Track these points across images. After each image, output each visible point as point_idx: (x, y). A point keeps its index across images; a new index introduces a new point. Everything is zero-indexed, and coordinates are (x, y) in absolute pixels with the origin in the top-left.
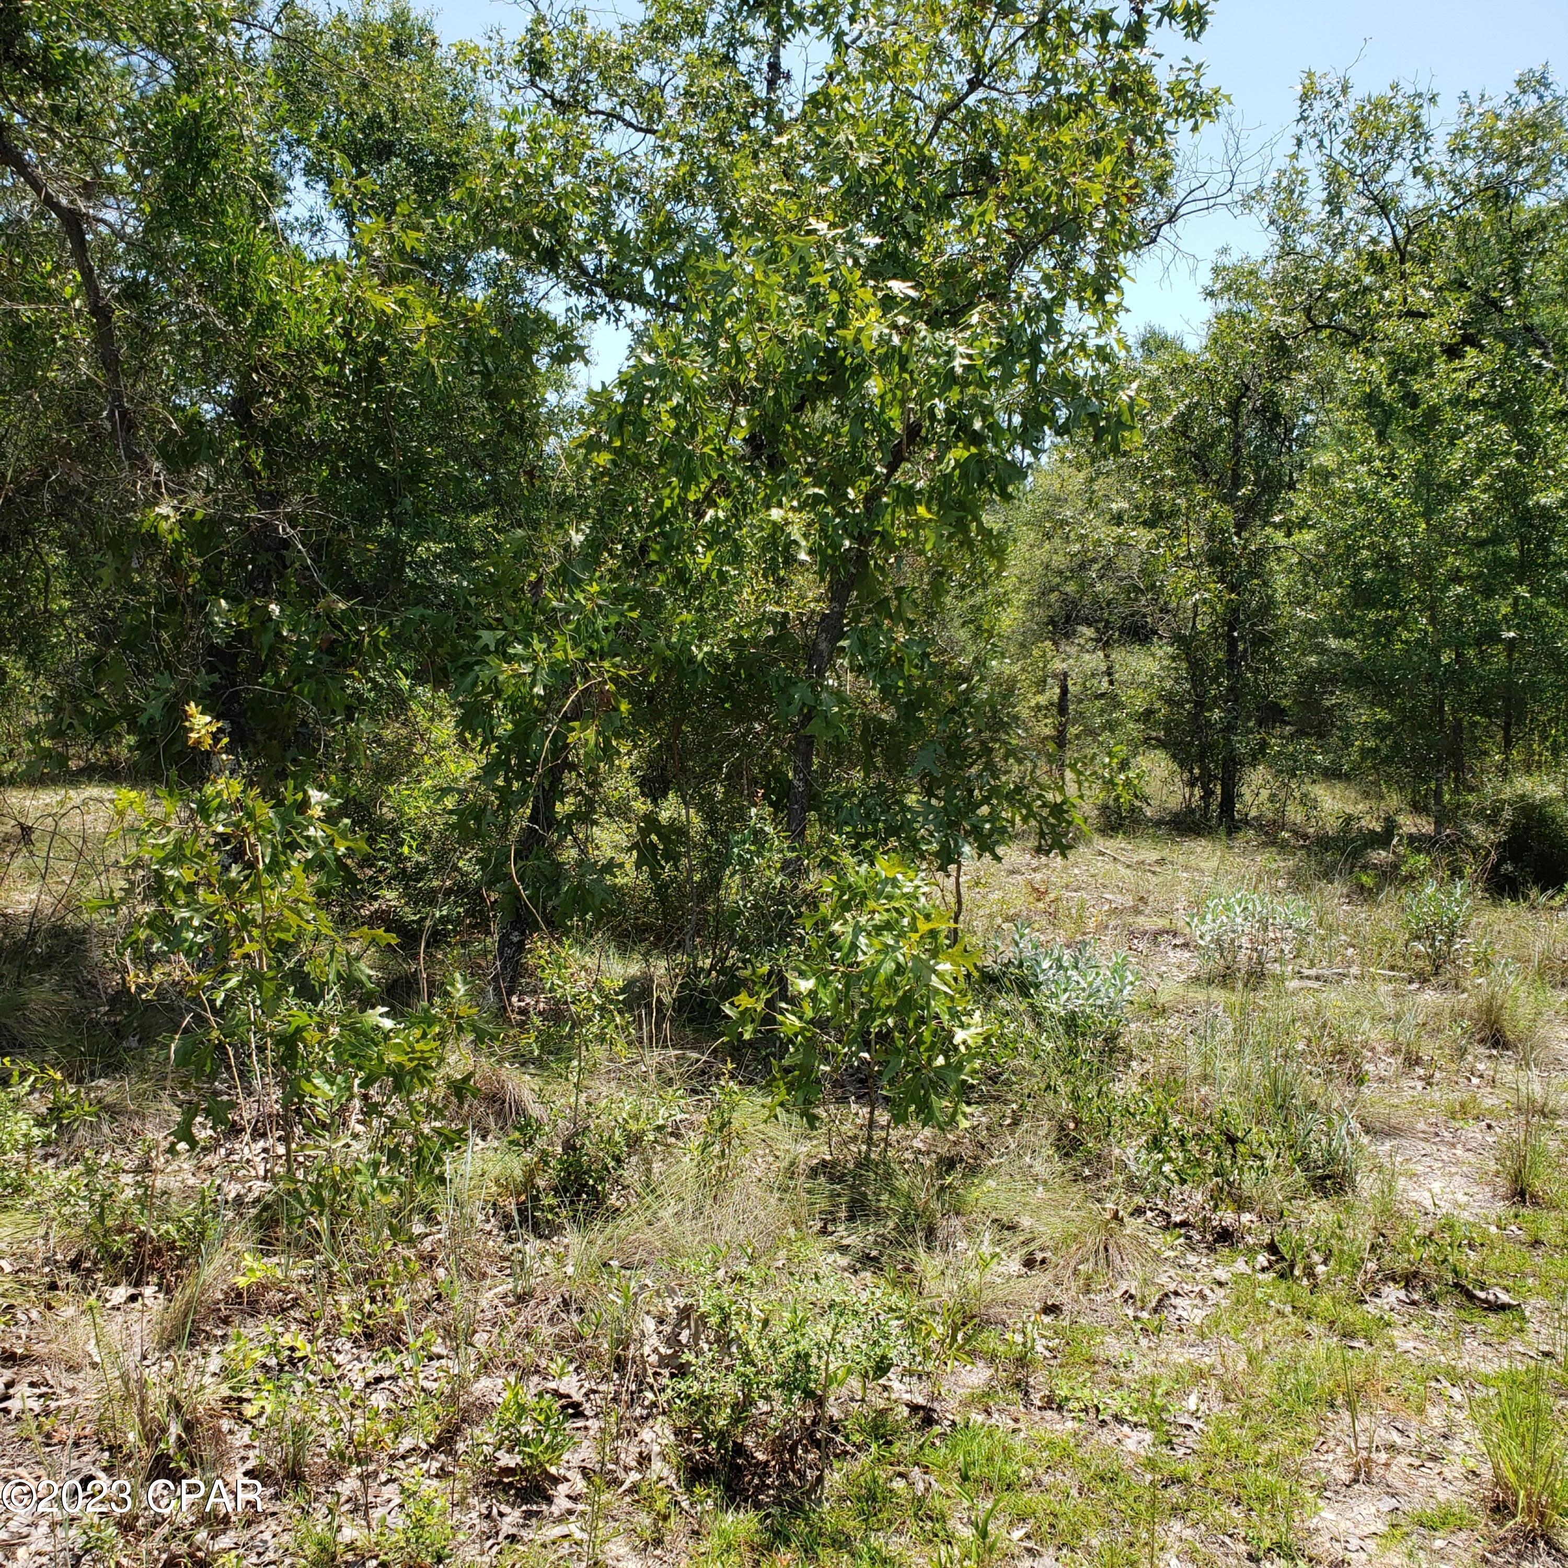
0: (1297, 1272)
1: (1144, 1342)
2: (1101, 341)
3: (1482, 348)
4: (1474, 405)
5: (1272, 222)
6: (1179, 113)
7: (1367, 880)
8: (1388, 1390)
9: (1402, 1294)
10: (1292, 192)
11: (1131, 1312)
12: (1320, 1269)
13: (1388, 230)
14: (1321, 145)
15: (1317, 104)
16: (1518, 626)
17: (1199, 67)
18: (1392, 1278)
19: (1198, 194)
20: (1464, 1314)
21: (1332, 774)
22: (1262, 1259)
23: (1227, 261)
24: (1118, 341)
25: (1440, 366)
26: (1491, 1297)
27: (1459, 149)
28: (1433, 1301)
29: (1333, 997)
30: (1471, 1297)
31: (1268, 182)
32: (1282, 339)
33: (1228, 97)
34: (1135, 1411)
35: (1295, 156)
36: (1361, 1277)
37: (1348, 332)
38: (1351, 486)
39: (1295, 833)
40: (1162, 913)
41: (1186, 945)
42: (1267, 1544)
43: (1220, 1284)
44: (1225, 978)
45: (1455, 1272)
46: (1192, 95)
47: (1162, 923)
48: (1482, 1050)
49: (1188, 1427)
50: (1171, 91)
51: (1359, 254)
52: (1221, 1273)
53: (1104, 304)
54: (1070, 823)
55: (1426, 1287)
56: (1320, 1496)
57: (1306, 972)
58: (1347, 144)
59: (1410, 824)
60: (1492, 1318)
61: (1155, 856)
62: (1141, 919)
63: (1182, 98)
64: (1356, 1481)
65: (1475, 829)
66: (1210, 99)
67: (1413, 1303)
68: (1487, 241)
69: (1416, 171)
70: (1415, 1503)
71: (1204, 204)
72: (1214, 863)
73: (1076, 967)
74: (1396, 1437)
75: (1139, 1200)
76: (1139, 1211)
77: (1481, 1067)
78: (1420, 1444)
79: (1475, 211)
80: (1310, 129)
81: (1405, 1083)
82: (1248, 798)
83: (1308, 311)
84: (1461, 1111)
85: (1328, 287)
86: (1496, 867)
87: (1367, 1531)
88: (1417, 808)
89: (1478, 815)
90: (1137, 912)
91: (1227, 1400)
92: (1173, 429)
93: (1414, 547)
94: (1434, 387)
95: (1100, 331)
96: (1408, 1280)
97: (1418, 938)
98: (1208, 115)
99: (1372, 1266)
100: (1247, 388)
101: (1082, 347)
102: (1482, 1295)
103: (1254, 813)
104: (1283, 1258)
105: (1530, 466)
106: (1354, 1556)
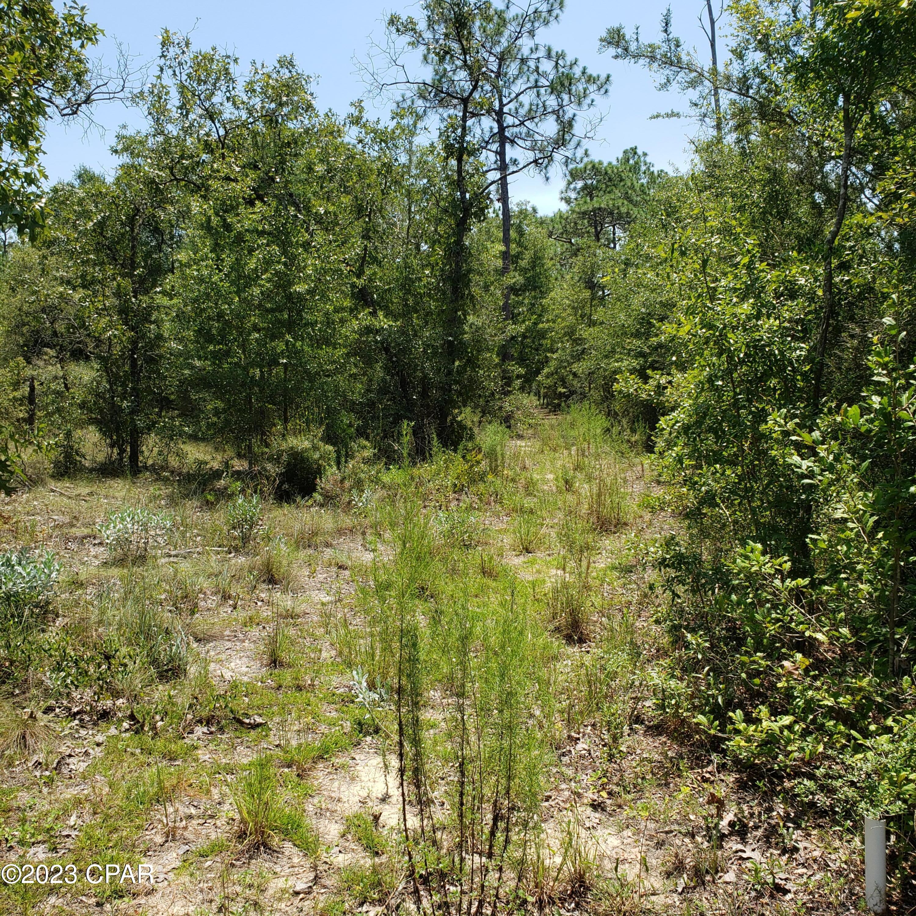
0: (146, 729)
1: (45, 790)
2: (28, 170)
3: (265, 202)
4: (261, 233)
5: (150, 114)
6: (71, 34)
7: (210, 498)
8: (191, 785)
9: (205, 730)
10: (160, 98)
11: (38, 774)
12: (160, 724)
13: (214, 129)
14: (175, 74)
15: (171, 49)
16: (288, 357)
17: (83, 8)
18: (200, 721)
19: (103, 89)
20: (238, 734)
21: (194, 438)
22: (126, 725)
23: (124, 132)
24: (40, 171)
25: (241, 209)
26: (252, 721)
27: (250, 90)
28: (221, 730)
29: (185, 567)
30: (241, 723)
31: (146, 89)
32: (157, 184)
33: (102, 31)
34: (33, 835)
35: (159, 77)
36: (183, 724)
37: (194, 184)
38: (196, 273)
39: (172, 472)
40: (86, 525)
41: (101, 544)
42: (108, 893)
43: (98, 745)
44: (120, 562)
45: (232, 711)
46: (79, 25)
47: (86, 531)
48: (264, 586)
49: (68, 836)
50: (65, 19)
51: (199, 140)
52: (100, 738)
53: (27, 146)
54: (12, 473)
55: (219, 722)
56: (145, 856)
57: (173, 553)
58: (189, 76)
59: (239, 465)
60: (252, 733)
61: (87, 490)
62: (74, 530)
63: (73, 25)
64: (167, 841)
65: (269, 466)
66: (90, 29)
67: (211, 733)
68: (269, 145)
69: (228, 99)
70: (202, 844)
71: (107, 96)
72: (123, 493)
73: (20, 564)
74: (193, 811)
75: (52, 702)
76: (49, 710)
77: (263, 595)
78: (206, 810)
79: (260, 126)
80: (168, 63)
81: (221, 610)
82: (146, 454)
83: (171, 169)
84: (251, 621)
85: (182, 157)
86: (279, 487)
87: (170, 868)
88: (239, 456)
89: (270, 459)
90: (72, 526)
91: (95, 813)
92: (94, 230)
93: (232, 311)
94: (239, 221)
95: (29, 162)
96: (209, 722)
97: (234, 528)
98: (90, 39)
99: (190, 717)
100: (138, 210)
101: (15, 172)
102: (247, 721)
103: (150, 462)
104: (138, 722)
105: (291, 270)
106: (160, 885)
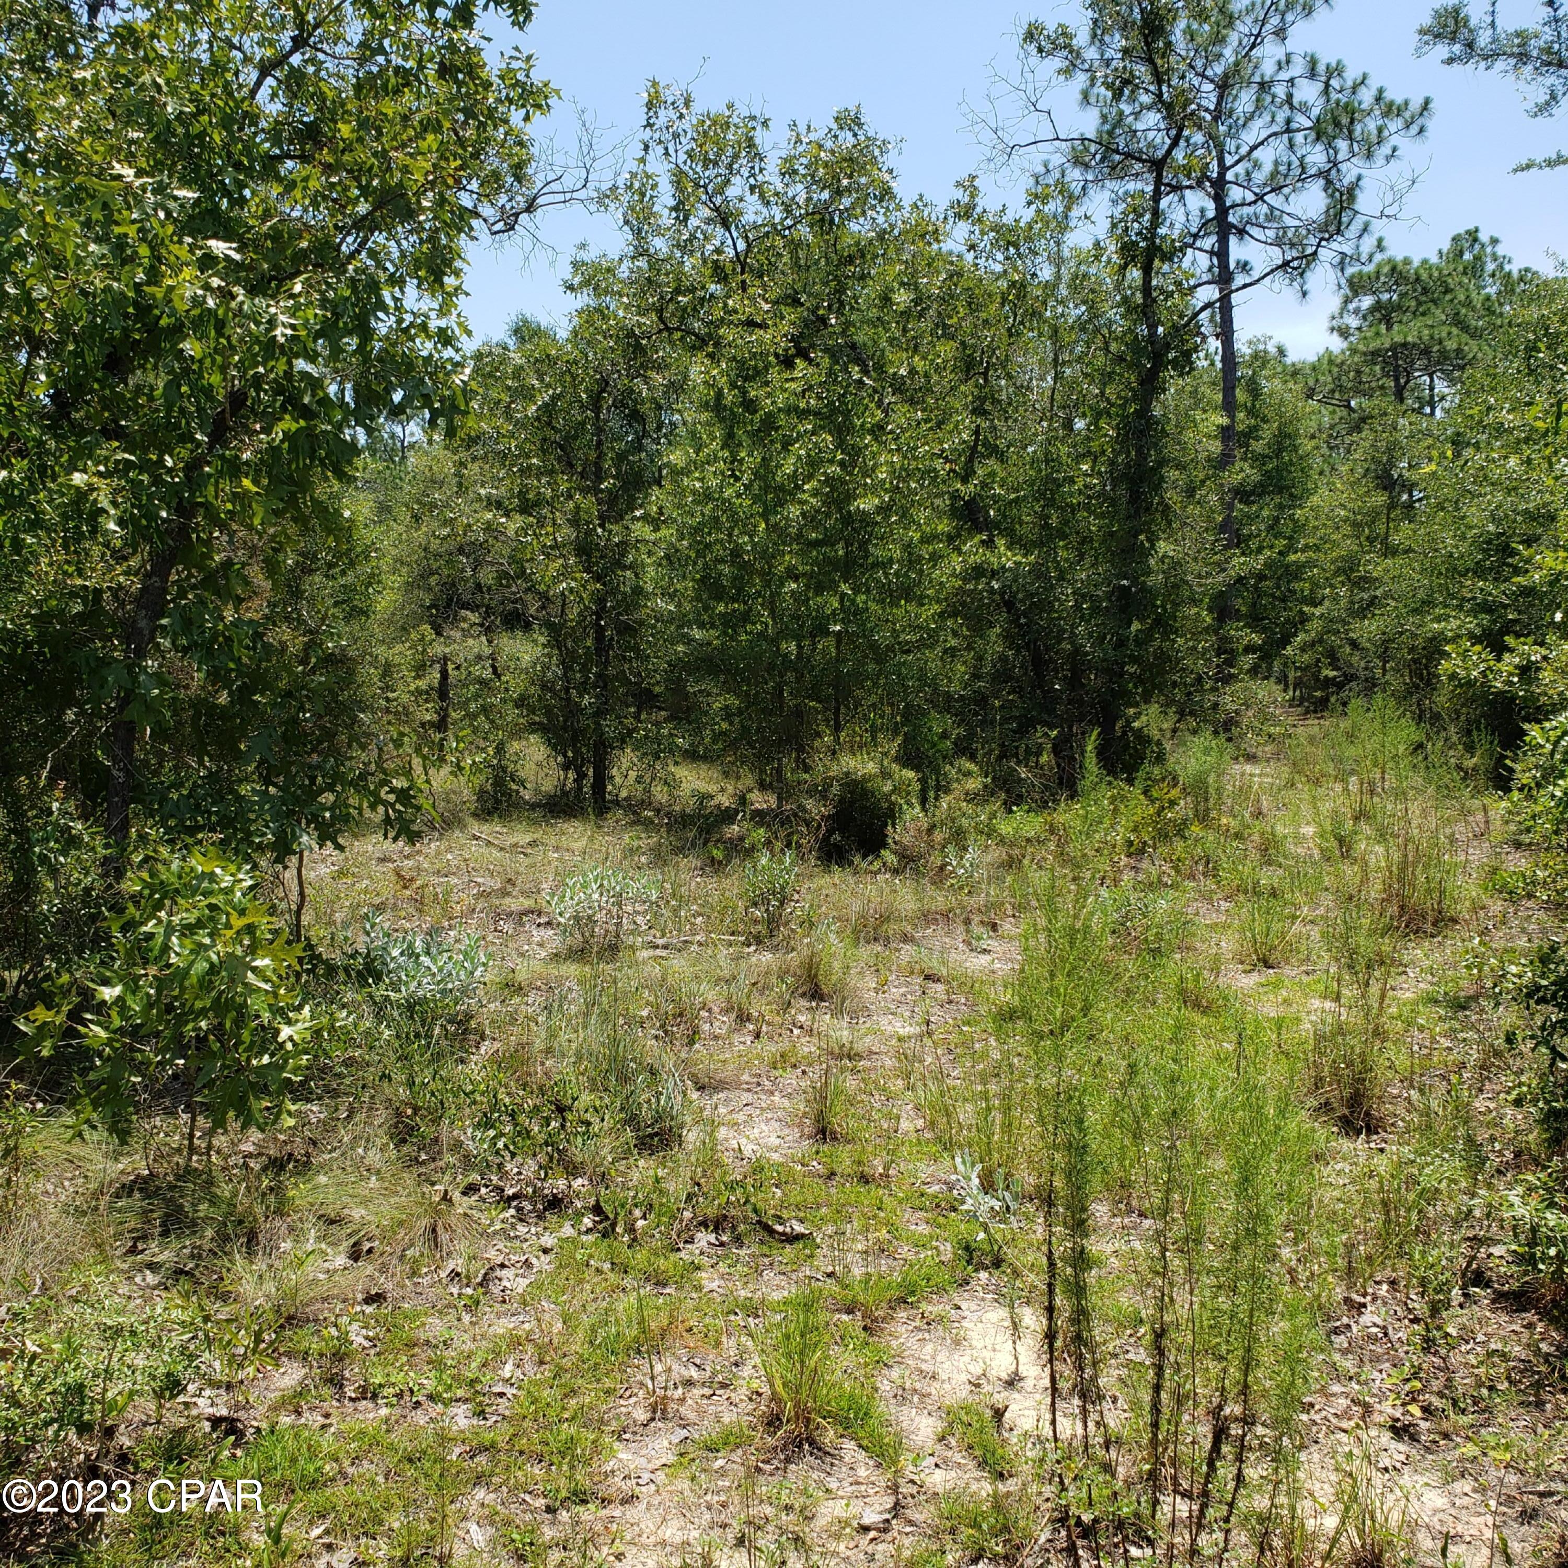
0: (619, 1229)
1: (466, 1318)
2: (442, 323)
3: (810, 361)
4: (804, 414)
5: (626, 222)
6: (511, 101)
7: (718, 854)
8: (691, 1329)
9: (712, 1238)
10: (643, 195)
11: (455, 1290)
12: (640, 1223)
13: (729, 242)
14: (667, 153)
15: (662, 113)
16: (843, 621)
17: (529, 58)
18: (704, 1224)
19: (555, 186)
20: (765, 1249)
21: (692, 756)
22: (587, 1222)
23: (585, 256)
24: (459, 324)
25: (773, 374)
26: (788, 1230)
27: (789, 172)
28: (738, 1240)
29: (678, 964)
30: (771, 1231)
31: (621, 183)
32: (637, 338)
33: (557, 92)
34: (449, 1388)
35: (642, 160)
36: (676, 1226)
37: (696, 335)
38: (698, 485)
39: (658, 811)
40: (527, 894)
41: (549, 923)
42: (564, 1494)
43: (546, 1251)
44: (579, 954)
45: (755, 1210)
46: (522, 85)
47: (527, 903)
48: (803, 1003)
49: (501, 1395)
50: (502, 77)
51: (705, 261)
52: (548, 1241)
53: (442, 285)
54: (418, 808)
55: (734, 1228)
56: (619, 1439)
57: (660, 942)
58: (690, 154)
59: (761, 801)
60: (788, 1249)
61: (528, 838)
62: (507, 900)
63: (513, 86)
64: (653, 1419)
65: (809, 804)
66: (540, 90)
67: (722, 1244)
68: (817, 262)
69: (752, 188)
70: (706, 1430)
71: (560, 197)
72: (582, 844)
73: (428, 953)
74: (694, 1373)
75: (475, 1177)
76: (470, 1189)
77: (802, 1018)
78: (714, 1374)
79: (804, 231)
80: (656, 136)
81: (736, 1038)
82: (618, 780)
83: (660, 311)
84: (782, 1061)
85: (677, 291)
86: (827, 837)
87: (658, 1463)
88: (764, 785)
89: (812, 792)
90: (506, 894)
91: (542, 1362)
92: (538, 419)
93: (754, 546)
94: (769, 395)
95: (443, 311)
96: (717, 1224)
97: (755, 904)
98: (539, 107)
99: (688, 1215)
100: (607, 384)
101: (424, 327)
102: (780, 1228)
103: (624, 794)
104: (607, 1218)
105: (851, 474)
106: (643, 1489)
